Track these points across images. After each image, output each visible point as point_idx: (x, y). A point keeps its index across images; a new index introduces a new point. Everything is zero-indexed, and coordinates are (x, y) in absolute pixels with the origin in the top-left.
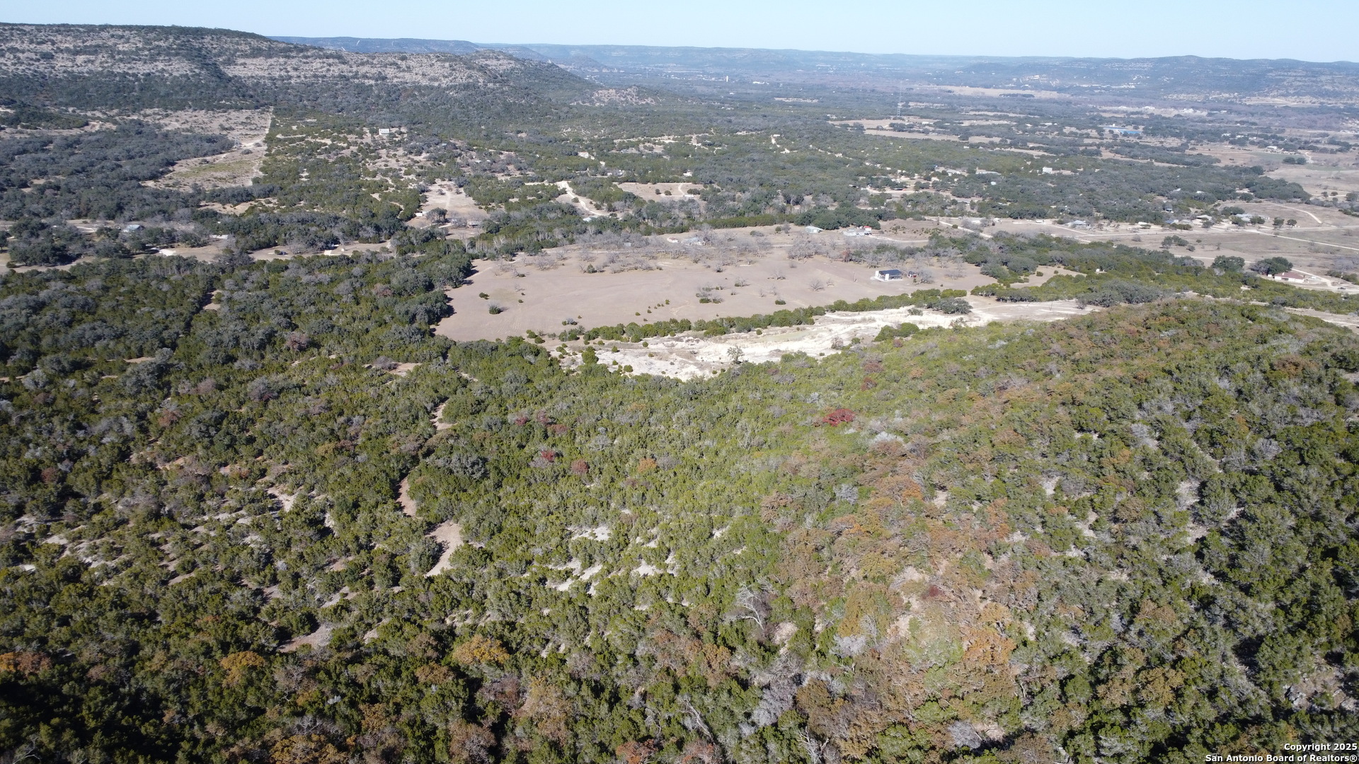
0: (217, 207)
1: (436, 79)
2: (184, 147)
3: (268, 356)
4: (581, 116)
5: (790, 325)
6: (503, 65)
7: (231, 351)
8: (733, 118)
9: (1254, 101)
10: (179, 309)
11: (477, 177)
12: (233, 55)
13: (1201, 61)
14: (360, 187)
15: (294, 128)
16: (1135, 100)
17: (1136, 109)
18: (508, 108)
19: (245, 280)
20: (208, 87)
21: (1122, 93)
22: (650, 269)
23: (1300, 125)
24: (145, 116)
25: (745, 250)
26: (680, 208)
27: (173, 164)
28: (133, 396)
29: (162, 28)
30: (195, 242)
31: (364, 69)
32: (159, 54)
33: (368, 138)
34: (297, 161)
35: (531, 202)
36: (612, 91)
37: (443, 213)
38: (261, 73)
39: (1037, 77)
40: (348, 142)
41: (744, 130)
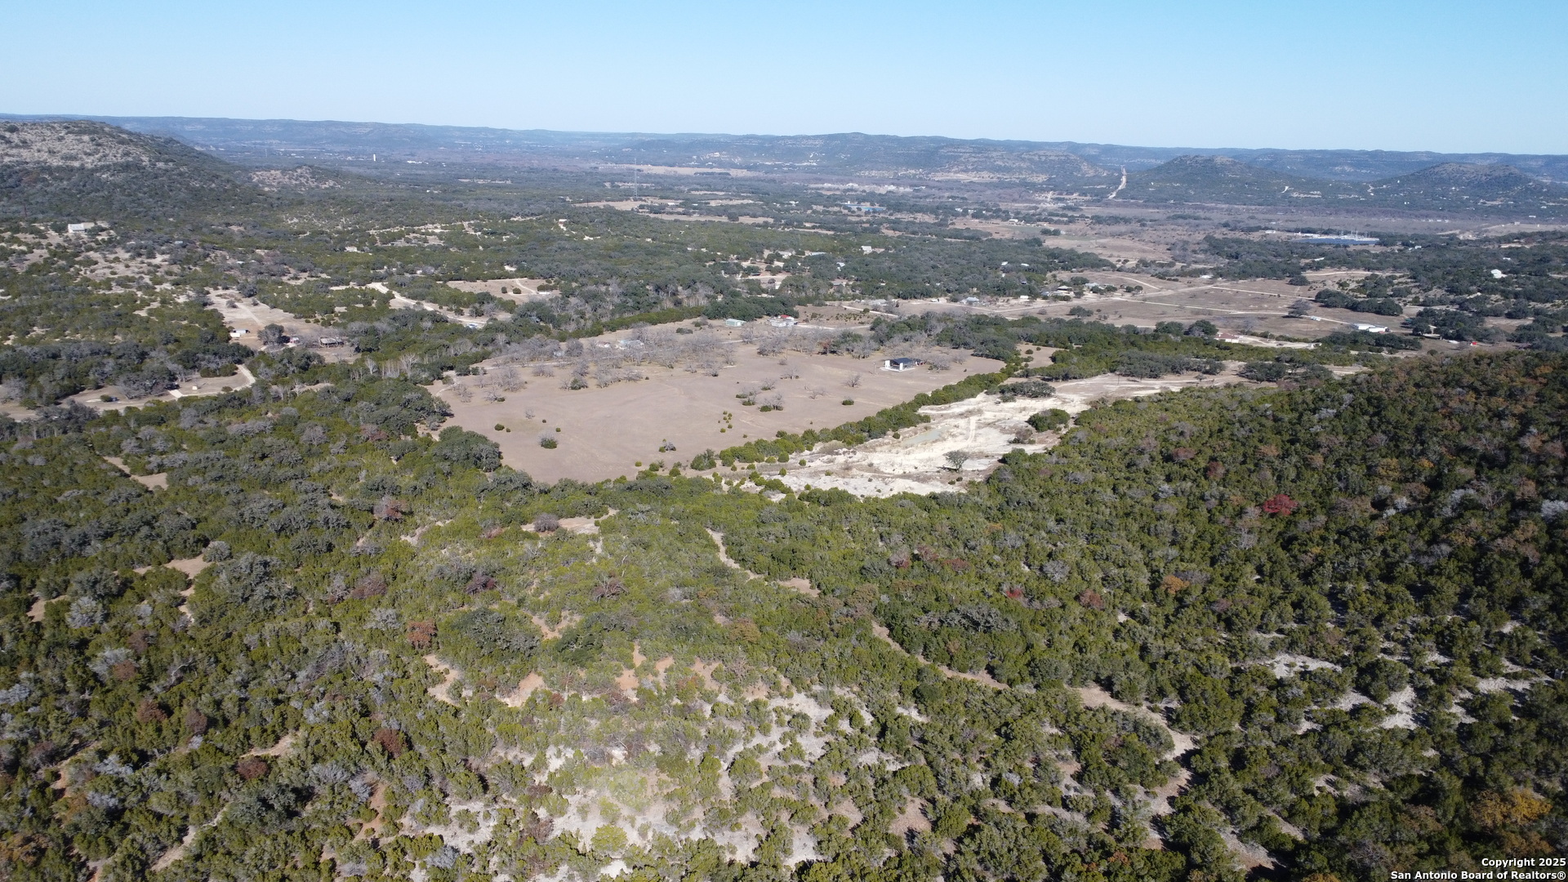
1: (74, 158)
5: (913, 424)
9: (939, 177)
11: (259, 282)
14: (106, 302)
17: (844, 187)
21: (811, 170)
22: (634, 379)
23: (1003, 199)
33: (54, 238)
36: (275, 173)
37: (280, 330)
39: (717, 155)
40: (27, 244)
41: (518, 214)
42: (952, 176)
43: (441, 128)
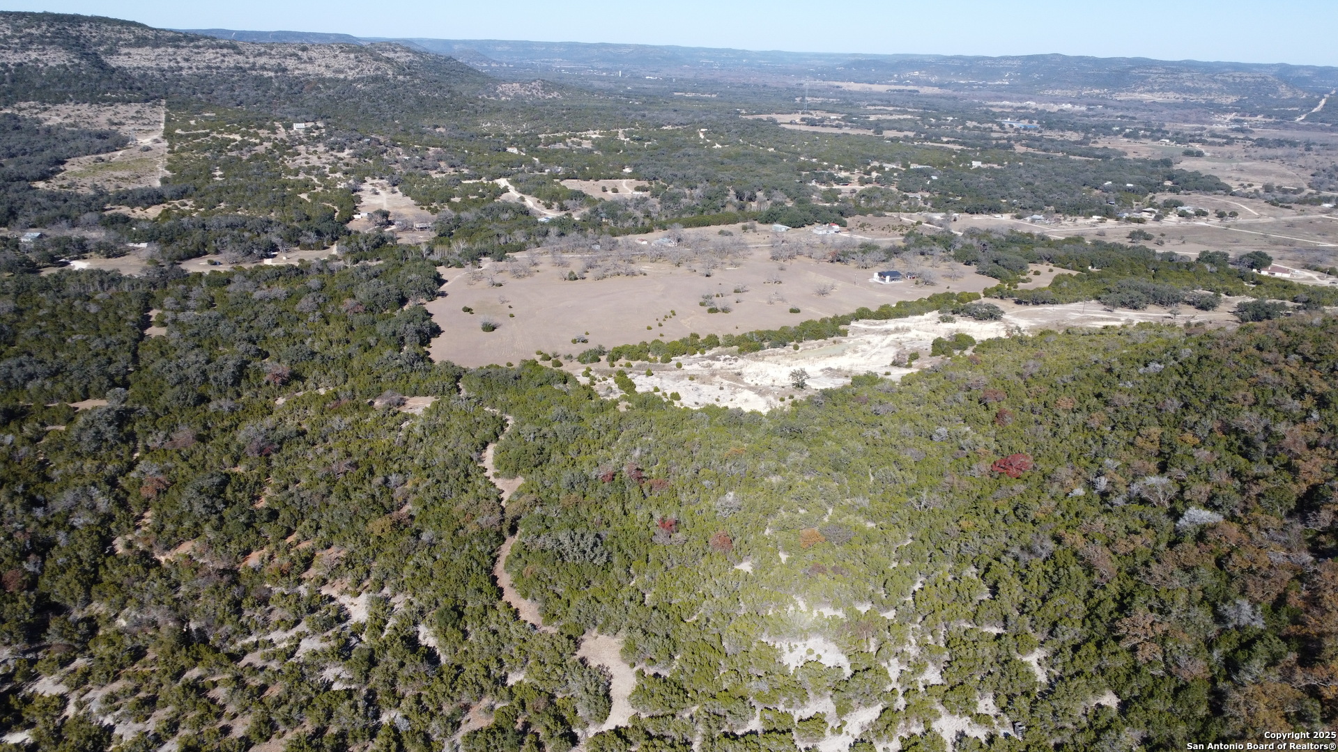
0: (125, 210)
1: (341, 72)
2: (72, 144)
3: (246, 395)
4: (499, 110)
5: (825, 337)
6: (403, 58)
7: (201, 389)
8: (646, 112)
9: (1123, 96)
10: (120, 336)
11: (410, 174)
12: (115, 44)
13: (1066, 59)
14: (284, 186)
15: (193, 122)
16: (1015, 96)
17: (1019, 104)
18: (421, 101)
19: (186, 298)
20: (90, 79)
21: (999, 88)
22: (633, 274)
23: (1174, 119)
24: (20, 110)
25: (722, 251)
26: (636, 207)
27: (63, 163)
28: (93, 455)
29: (32, 14)
30: (111, 252)
31: (262, 60)
32: (31, 42)
33: (282, 133)
34: (205, 158)
35: (475, 201)
36: (516, 85)
37: (385, 214)
38: (147, 64)
39: (917, 73)
40: (261, 138)
41: (669, 124)
42: (1137, 96)
43: (693, 49)
